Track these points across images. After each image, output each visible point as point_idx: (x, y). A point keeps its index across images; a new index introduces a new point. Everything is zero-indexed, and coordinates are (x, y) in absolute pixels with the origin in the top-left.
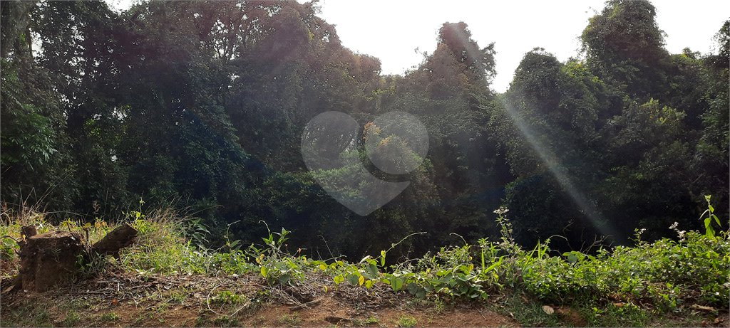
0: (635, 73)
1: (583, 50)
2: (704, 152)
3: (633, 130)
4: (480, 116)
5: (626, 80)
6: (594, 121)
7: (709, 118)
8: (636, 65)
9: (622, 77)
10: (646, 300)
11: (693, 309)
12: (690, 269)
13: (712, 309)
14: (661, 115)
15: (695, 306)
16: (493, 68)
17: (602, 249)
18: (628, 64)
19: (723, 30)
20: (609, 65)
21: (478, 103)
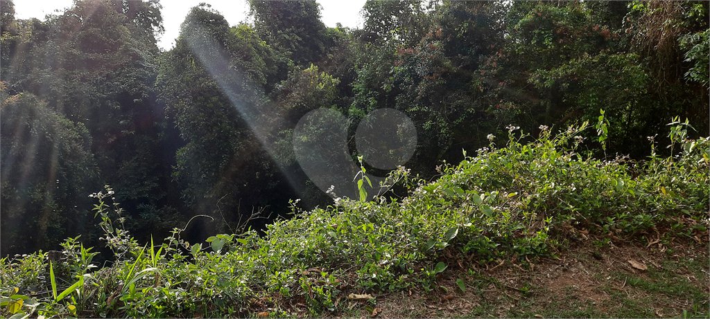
0: (299, 42)
1: (251, 14)
2: (354, 116)
3: (298, 94)
4: (146, 75)
5: (290, 47)
6: (263, 84)
7: (358, 86)
8: (298, 34)
9: (287, 44)
10: (298, 299)
11: (350, 300)
12: (346, 247)
13: (369, 296)
14: (320, 80)
15: (351, 296)
16: (160, 24)
17: (251, 230)
18: (292, 32)
19: (366, 7)
20: (275, 32)
21: (142, 60)
